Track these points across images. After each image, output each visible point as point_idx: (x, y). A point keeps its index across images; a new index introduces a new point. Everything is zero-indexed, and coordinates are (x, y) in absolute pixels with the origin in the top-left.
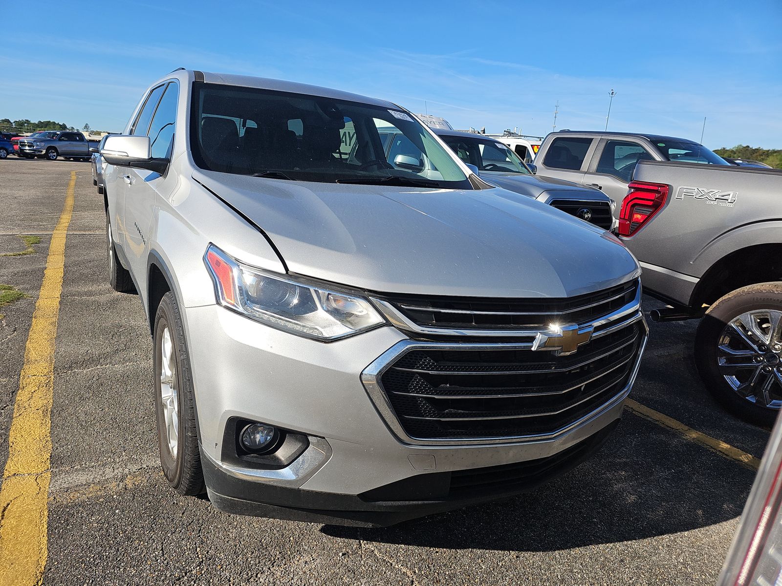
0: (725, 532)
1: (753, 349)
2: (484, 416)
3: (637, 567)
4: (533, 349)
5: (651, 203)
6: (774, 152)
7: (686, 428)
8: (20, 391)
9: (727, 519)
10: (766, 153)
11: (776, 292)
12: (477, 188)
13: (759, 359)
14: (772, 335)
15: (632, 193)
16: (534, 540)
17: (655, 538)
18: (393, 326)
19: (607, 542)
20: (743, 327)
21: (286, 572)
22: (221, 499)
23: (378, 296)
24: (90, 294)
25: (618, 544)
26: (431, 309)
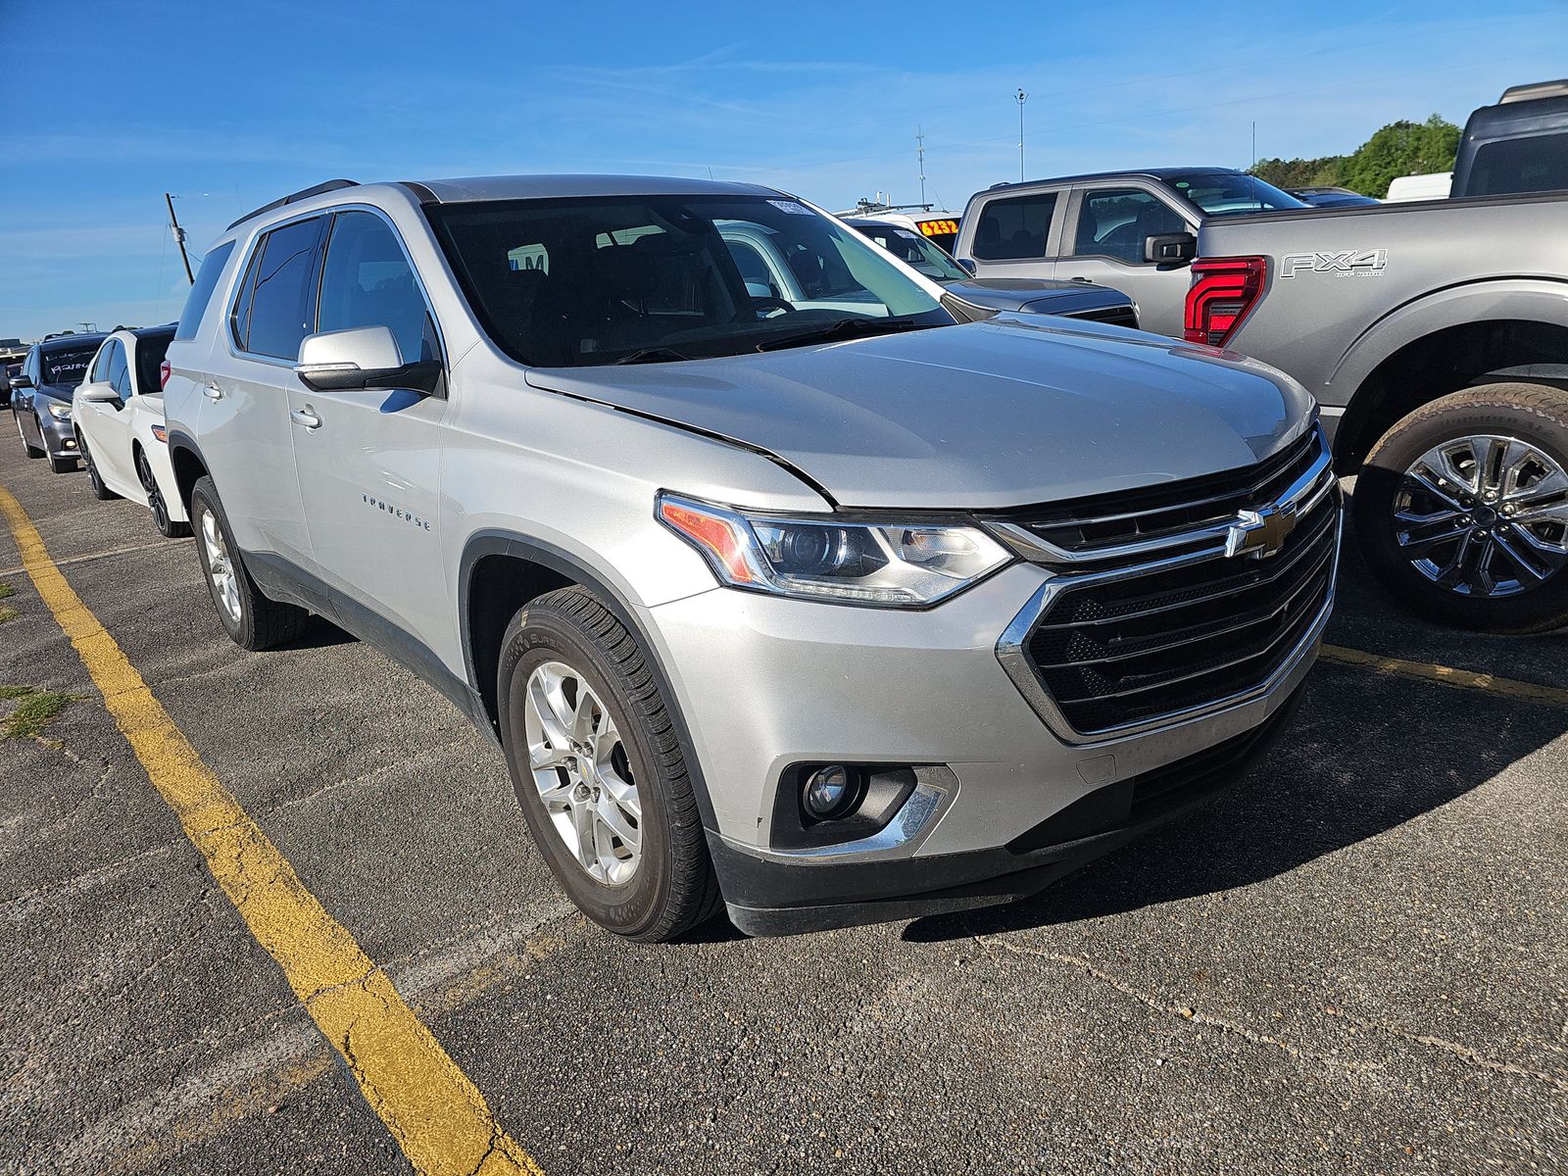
0: (1500, 791)
1: (1453, 508)
2: (1173, 678)
3: (1401, 868)
4: (1228, 555)
5: (1239, 293)
6: (1325, 162)
7: (1376, 657)
8: (210, 862)
9: (1495, 773)
10: (1311, 167)
11: (1476, 405)
12: (966, 320)
13: (1464, 521)
14: (1481, 476)
15: (1200, 281)
16: (1236, 870)
17: (1407, 823)
18: (1026, 560)
19: (1342, 847)
20: (1428, 473)
21: (887, 1008)
22: (762, 915)
23: (996, 516)
24: (204, 666)
25: (1359, 845)
26: (1076, 522)
